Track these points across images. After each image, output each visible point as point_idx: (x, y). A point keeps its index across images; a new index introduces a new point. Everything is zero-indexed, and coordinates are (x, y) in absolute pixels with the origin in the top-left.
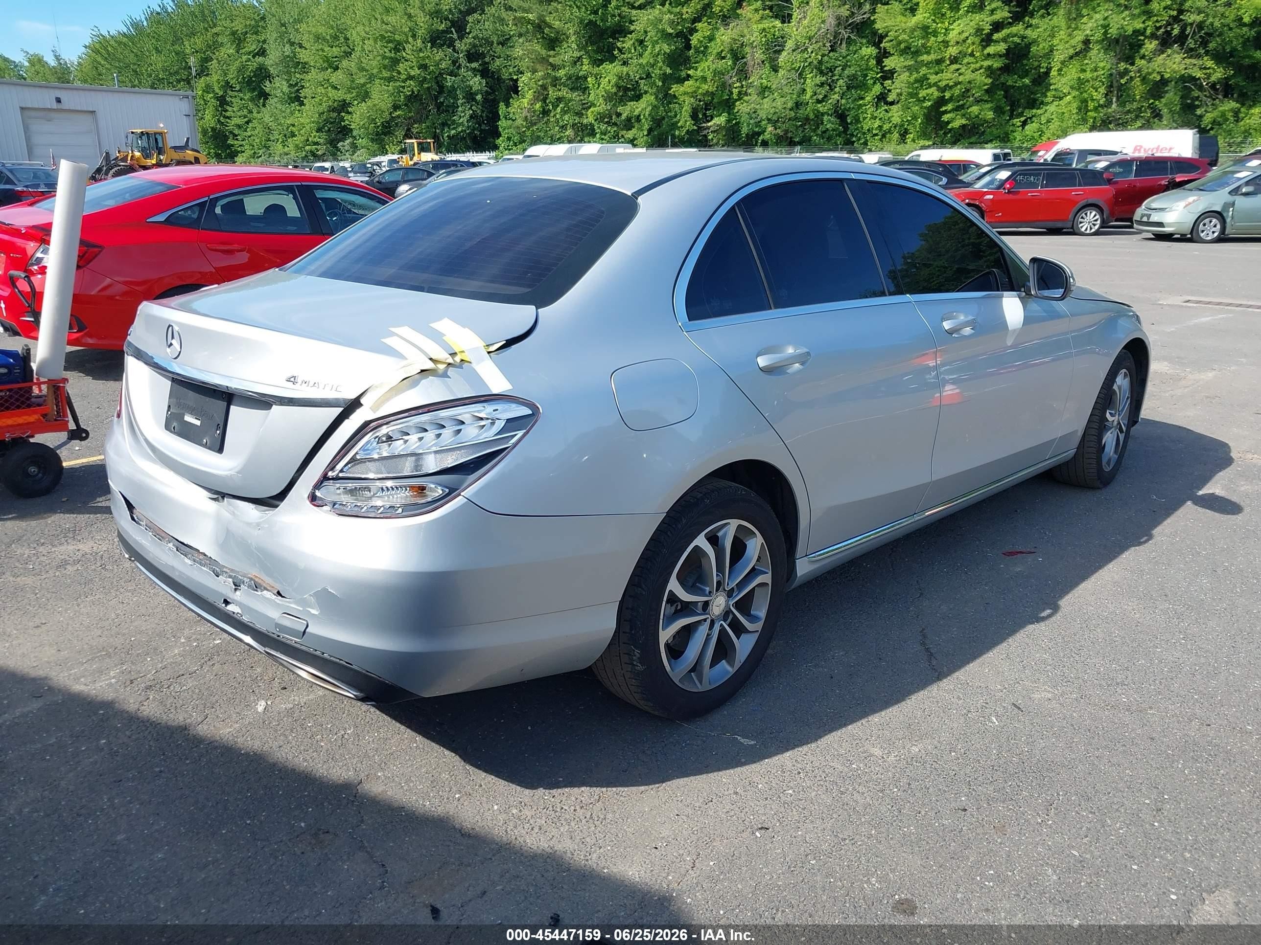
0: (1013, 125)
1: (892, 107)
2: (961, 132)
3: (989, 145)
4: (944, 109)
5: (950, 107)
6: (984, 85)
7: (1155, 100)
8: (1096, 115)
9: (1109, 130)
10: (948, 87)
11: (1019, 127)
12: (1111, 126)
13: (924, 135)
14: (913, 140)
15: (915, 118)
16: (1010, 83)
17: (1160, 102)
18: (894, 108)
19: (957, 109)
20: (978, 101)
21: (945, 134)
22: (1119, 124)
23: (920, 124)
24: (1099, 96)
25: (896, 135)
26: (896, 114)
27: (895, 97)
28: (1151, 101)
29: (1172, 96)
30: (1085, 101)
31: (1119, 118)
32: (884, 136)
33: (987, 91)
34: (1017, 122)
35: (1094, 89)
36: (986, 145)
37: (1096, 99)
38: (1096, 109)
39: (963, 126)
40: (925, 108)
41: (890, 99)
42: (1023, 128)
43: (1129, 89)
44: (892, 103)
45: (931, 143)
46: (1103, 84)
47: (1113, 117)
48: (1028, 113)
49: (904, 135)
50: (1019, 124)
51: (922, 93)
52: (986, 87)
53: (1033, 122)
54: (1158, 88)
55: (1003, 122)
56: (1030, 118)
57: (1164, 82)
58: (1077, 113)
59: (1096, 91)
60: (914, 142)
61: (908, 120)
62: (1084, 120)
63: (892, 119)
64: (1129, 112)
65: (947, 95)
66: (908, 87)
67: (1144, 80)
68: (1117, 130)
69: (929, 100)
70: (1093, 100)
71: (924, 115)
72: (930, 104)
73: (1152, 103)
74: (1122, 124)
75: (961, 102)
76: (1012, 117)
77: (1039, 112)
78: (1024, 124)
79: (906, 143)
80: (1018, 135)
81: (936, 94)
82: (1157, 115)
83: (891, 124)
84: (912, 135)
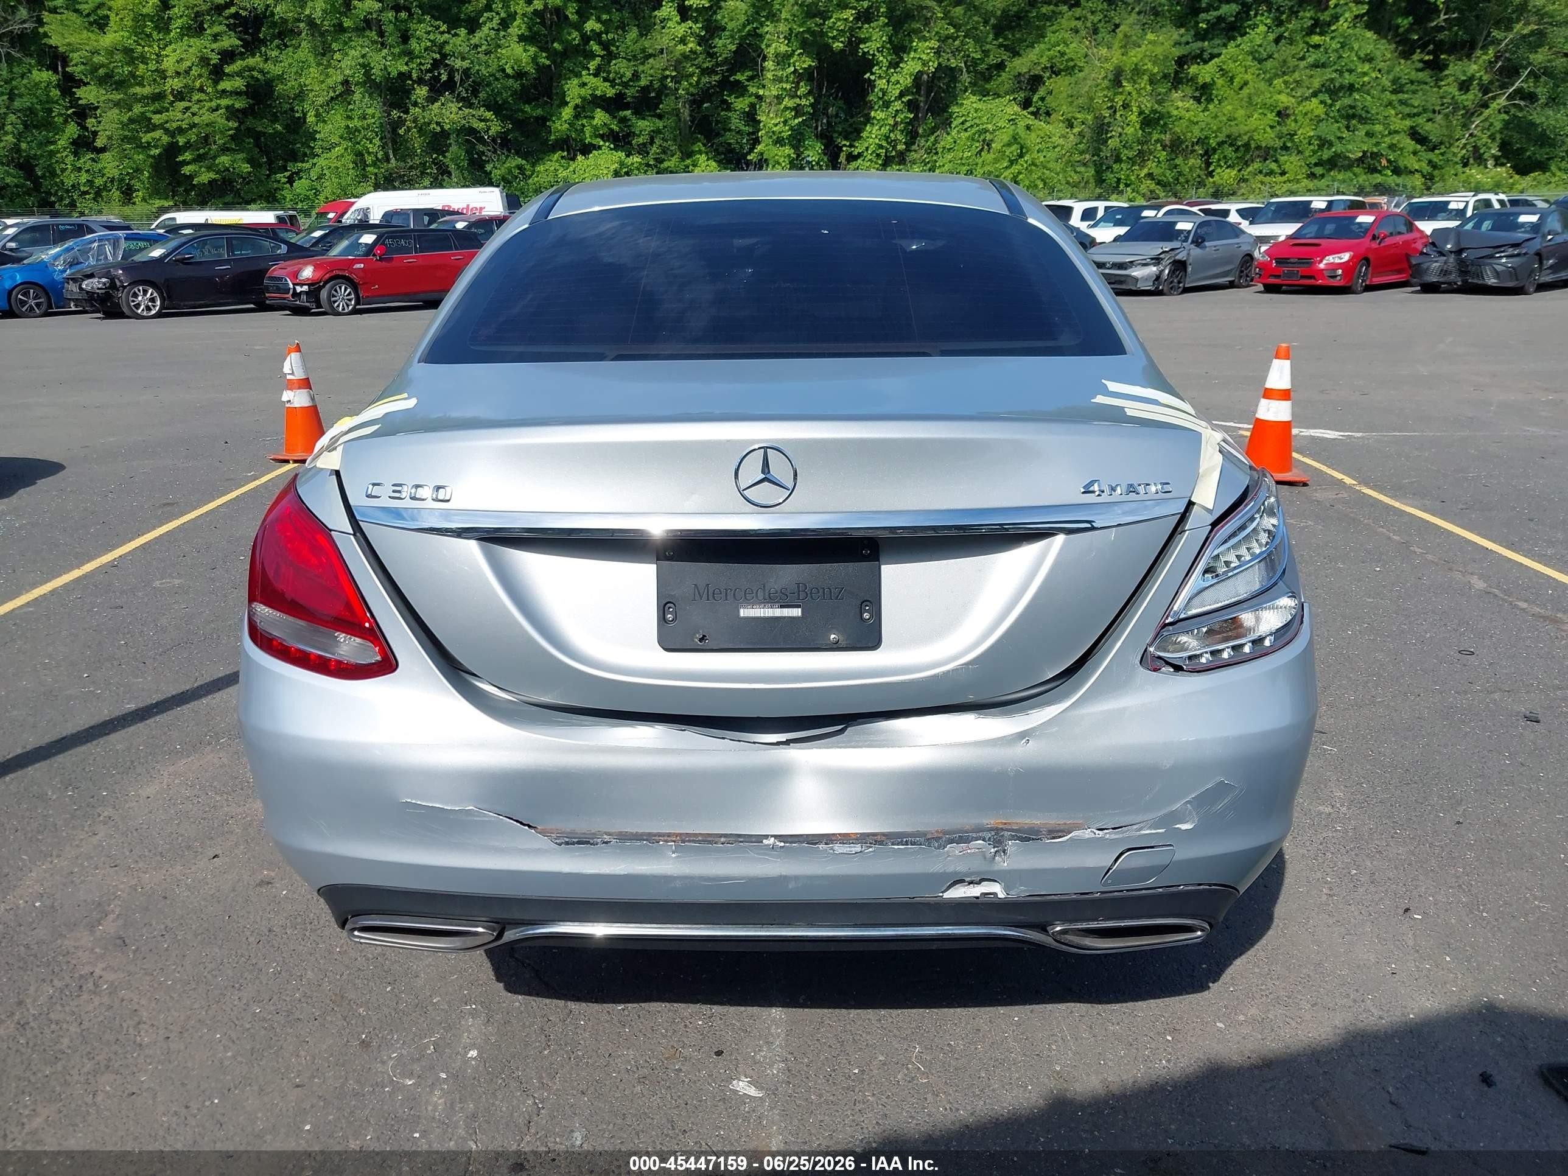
0: (279, 182)
1: (101, 156)
2: (209, 189)
3: (253, 206)
4: (181, 158)
5: (187, 156)
6: (229, 130)
7: (439, 155)
8: (377, 171)
9: (395, 188)
10: (180, 131)
11: (285, 183)
12: (397, 184)
13: (156, 192)
14: (144, 200)
15: (138, 170)
16: (260, 129)
17: (445, 157)
18: (106, 156)
19: (199, 159)
20: (225, 150)
21: (187, 191)
22: (404, 182)
23: (148, 178)
24: (374, 146)
25: (116, 194)
26: (110, 165)
27: (105, 141)
28: (434, 156)
29: (455, 150)
30: (360, 154)
31: (404, 175)
32: (98, 194)
33: (232, 137)
34: (282, 177)
35: (367, 139)
36: (249, 207)
37: (373, 153)
38: (374, 164)
39: (212, 182)
40: (153, 157)
41: (99, 143)
42: (292, 186)
43: (407, 141)
44: (103, 150)
45: (171, 203)
46: (377, 136)
47: (397, 173)
48: (292, 167)
49: (128, 194)
50: (284, 180)
51: (146, 138)
52: (231, 132)
53: (302, 178)
54: (438, 141)
55: (263, 178)
56: (297, 173)
57: (444, 134)
58: (353, 168)
59: (371, 143)
60: (146, 201)
61: (128, 174)
62: (365, 177)
63: (105, 171)
64: (411, 167)
65: (181, 141)
66: (123, 129)
67: (420, 131)
68: (403, 189)
69: (156, 147)
70: (369, 153)
71: (151, 166)
72: (157, 151)
73: (436, 158)
74: (409, 181)
75: (202, 151)
76: (272, 171)
77: (306, 165)
78: (291, 181)
79: (134, 203)
80: (287, 194)
81: (166, 139)
82: (445, 171)
83: (105, 179)
84: (140, 193)
